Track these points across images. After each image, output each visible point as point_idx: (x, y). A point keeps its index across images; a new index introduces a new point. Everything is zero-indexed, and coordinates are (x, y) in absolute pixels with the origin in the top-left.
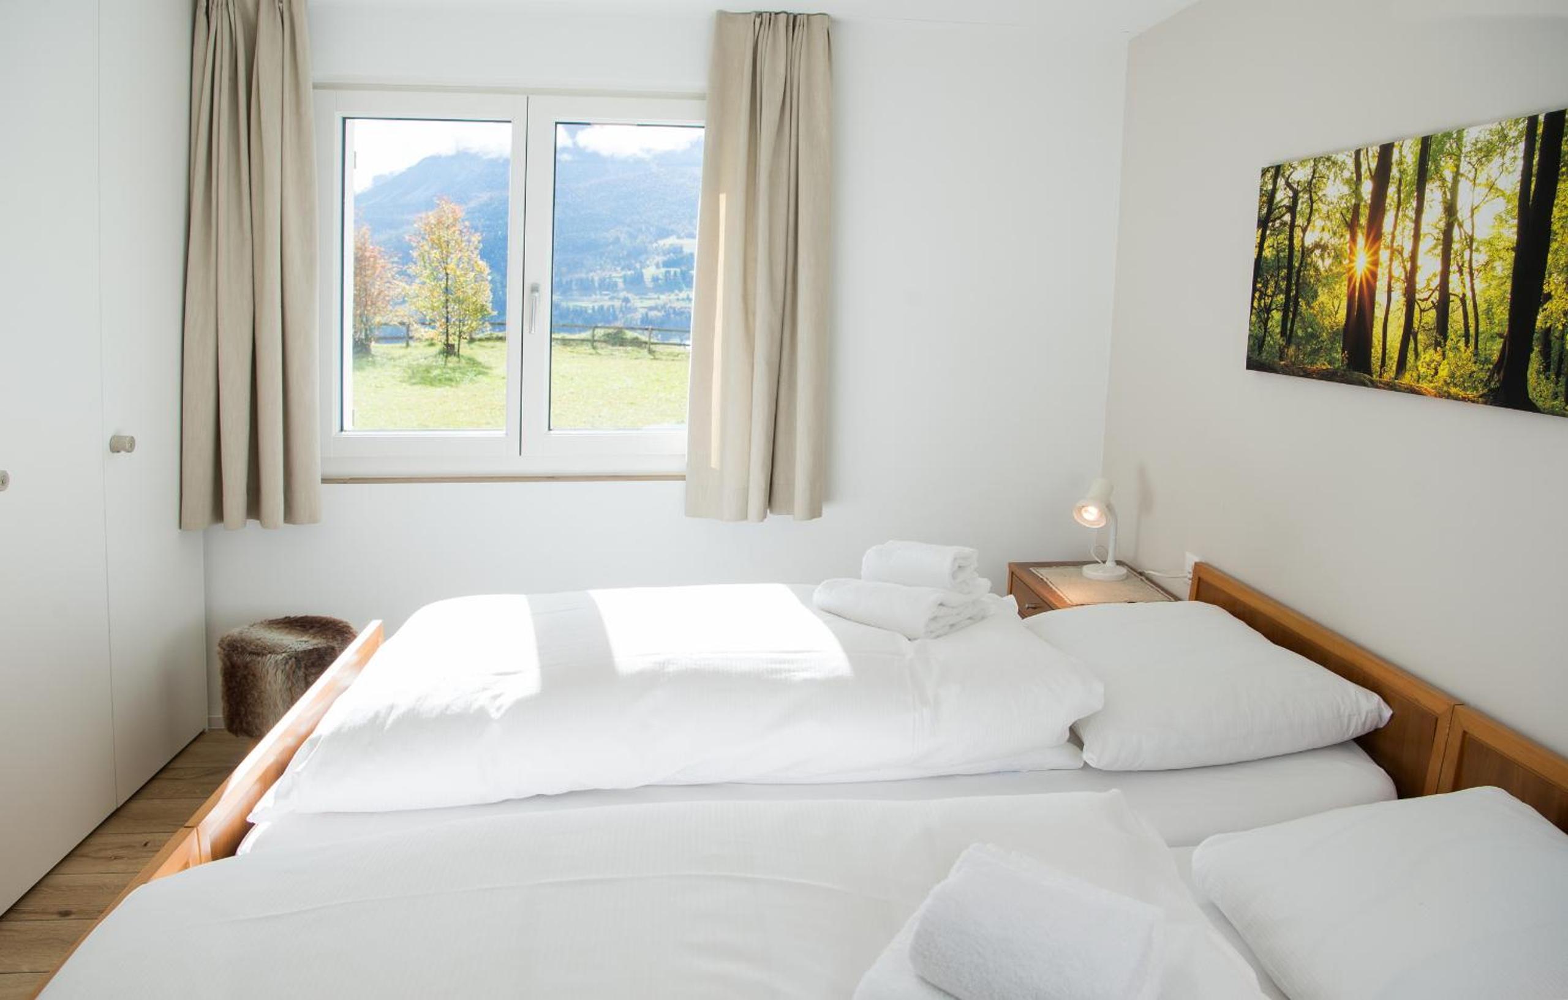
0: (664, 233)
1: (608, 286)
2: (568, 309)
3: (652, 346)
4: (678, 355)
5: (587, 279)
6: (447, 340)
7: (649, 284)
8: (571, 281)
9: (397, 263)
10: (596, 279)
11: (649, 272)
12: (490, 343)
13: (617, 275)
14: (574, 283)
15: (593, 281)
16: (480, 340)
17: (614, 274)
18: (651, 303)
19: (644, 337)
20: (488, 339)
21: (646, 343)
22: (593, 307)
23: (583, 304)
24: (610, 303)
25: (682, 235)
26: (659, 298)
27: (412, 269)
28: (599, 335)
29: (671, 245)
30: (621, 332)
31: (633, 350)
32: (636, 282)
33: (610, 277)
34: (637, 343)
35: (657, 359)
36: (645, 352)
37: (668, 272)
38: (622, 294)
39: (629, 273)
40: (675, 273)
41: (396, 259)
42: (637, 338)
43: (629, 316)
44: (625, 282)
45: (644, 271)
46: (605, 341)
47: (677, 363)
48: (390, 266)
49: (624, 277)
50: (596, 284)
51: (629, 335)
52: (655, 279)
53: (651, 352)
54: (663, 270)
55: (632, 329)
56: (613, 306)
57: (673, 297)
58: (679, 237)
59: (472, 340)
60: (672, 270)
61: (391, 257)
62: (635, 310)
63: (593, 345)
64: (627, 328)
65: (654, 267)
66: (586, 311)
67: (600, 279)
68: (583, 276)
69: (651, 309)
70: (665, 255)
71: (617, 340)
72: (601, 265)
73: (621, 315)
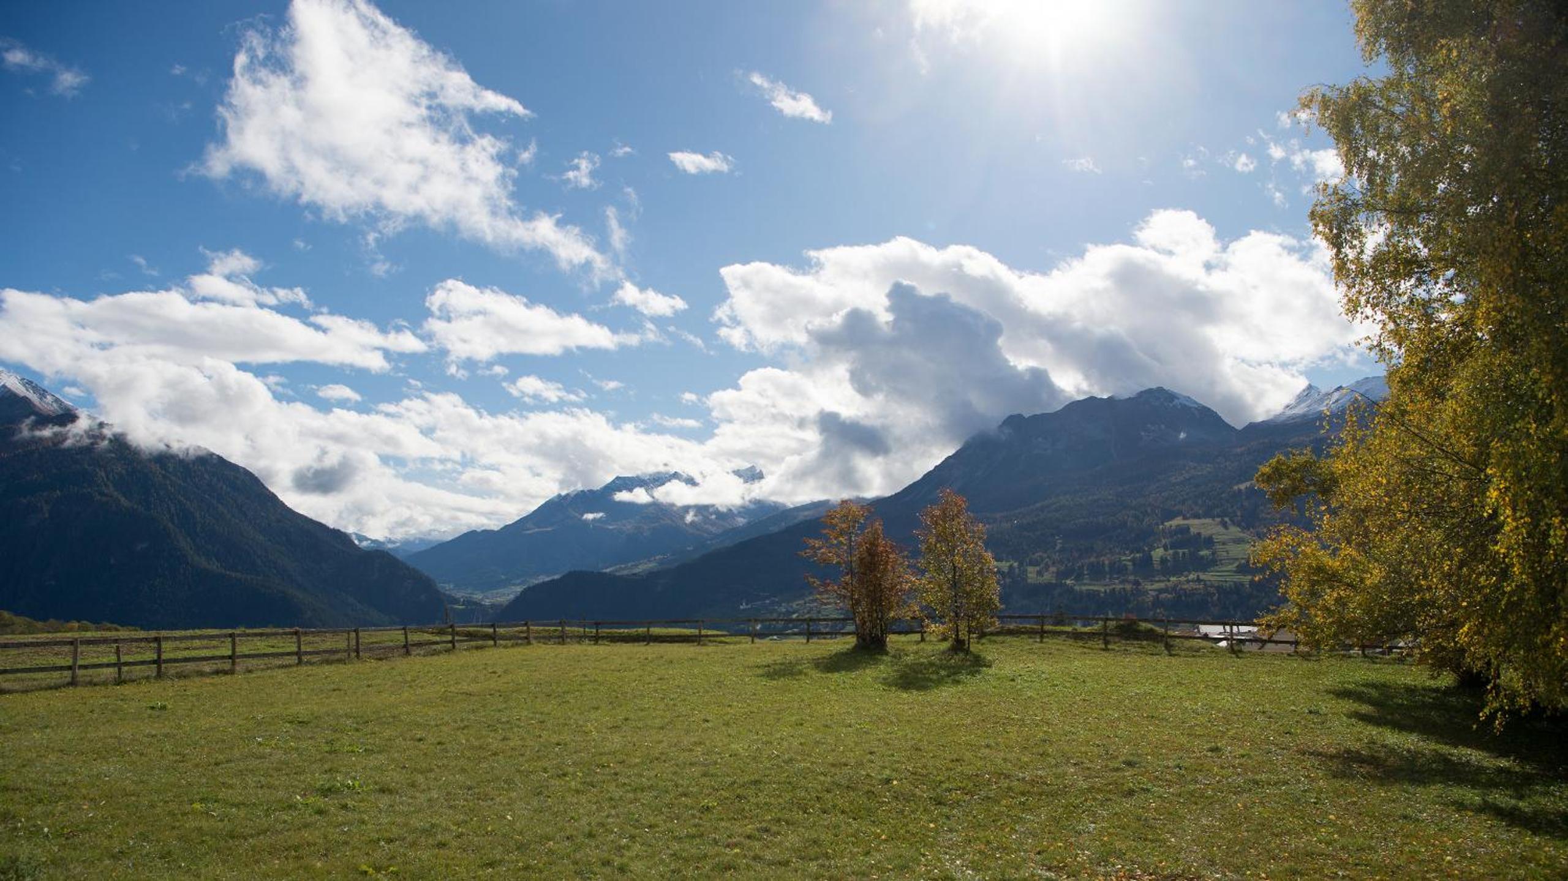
0: (1171, 516)
1: (1118, 570)
2: (1081, 592)
3: (1169, 640)
4: (1198, 651)
5: (1098, 563)
6: (957, 635)
7: (1157, 566)
8: (1083, 566)
9: (907, 557)
10: (1107, 562)
11: (1158, 553)
12: (1000, 638)
13: (1126, 559)
14: (1085, 568)
15: (1103, 564)
16: (992, 634)
17: (1124, 558)
18: (1162, 585)
19: (1160, 630)
20: (998, 634)
21: (1163, 636)
22: (1105, 591)
23: (1095, 588)
24: (1121, 586)
25: (1188, 515)
26: (1169, 581)
27: (922, 562)
28: (1111, 627)
29: (1178, 526)
30: (1135, 623)
31: (1149, 645)
32: (1145, 565)
33: (1120, 561)
34: (1151, 636)
35: (1174, 655)
36: (1161, 647)
37: (1176, 553)
38: (1131, 578)
39: (1138, 555)
40: (1184, 553)
41: (906, 553)
42: (1152, 630)
43: (1140, 599)
44: (1134, 564)
45: (1152, 553)
46: (1118, 635)
47: (1199, 660)
48: (901, 560)
49: (1133, 560)
50: (1107, 569)
51: (1144, 626)
52: (1163, 561)
53: (1168, 647)
54: (1171, 552)
55: (1146, 620)
56: (1124, 589)
57: (1183, 579)
58: (1185, 518)
59: (983, 635)
60: (1181, 551)
61: (901, 552)
62: (1146, 592)
63: (1105, 639)
64: (1140, 621)
65: (1162, 549)
66: (1099, 595)
67: (1110, 564)
68: (1092, 559)
69: (1160, 591)
70: (1171, 537)
71: (1129, 632)
72: (1110, 549)
73: (1132, 598)
